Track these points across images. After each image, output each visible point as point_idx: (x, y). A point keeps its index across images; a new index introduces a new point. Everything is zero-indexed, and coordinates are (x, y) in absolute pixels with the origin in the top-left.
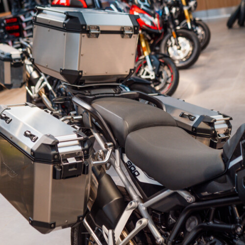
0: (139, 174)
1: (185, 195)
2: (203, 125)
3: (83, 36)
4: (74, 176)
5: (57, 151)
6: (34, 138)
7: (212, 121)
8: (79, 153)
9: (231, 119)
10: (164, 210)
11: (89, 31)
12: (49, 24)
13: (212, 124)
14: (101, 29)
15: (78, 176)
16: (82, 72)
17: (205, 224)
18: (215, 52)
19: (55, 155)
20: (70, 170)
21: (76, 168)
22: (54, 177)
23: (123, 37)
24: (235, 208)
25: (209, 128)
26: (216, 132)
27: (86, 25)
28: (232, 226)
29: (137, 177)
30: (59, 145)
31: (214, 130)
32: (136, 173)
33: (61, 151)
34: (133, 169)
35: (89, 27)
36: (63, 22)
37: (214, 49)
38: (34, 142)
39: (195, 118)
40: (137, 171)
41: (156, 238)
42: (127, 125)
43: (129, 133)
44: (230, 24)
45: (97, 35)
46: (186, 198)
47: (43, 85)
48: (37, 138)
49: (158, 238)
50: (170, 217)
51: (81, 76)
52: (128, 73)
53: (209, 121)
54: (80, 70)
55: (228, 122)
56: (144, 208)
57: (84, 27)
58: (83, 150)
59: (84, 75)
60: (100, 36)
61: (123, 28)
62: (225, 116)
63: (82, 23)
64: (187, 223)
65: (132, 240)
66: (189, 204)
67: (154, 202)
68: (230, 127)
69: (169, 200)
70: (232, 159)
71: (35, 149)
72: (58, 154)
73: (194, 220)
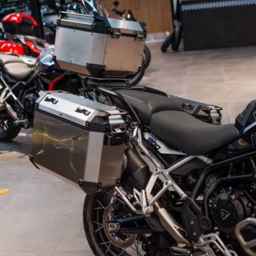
0: (160, 147)
1: (205, 159)
2: (201, 113)
3: (108, 37)
4: (118, 144)
5: (108, 122)
6: (87, 112)
7: (209, 109)
8: (123, 125)
9: (221, 109)
10: (184, 174)
11: (113, 32)
12: (75, 26)
13: (208, 112)
14: (122, 32)
15: (121, 144)
16: (105, 66)
17: (225, 178)
18: (155, 73)
19: (107, 125)
20: (117, 138)
21: (120, 136)
22: (105, 143)
23: (135, 40)
24: (252, 161)
25: (206, 115)
26: (211, 118)
27: (110, 27)
28: (250, 175)
29: (159, 150)
30: (110, 117)
31: (210, 116)
32: (158, 147)
33: (111, 122)
34: (154, 144)
35: (113, 29)
36: (91, 24)
37: (154, 71)
38: (88, 115)
39: (194, 107)
40: (158, 145)
41: (180, 195)
42: (151, 107)
43: (153, 114)
44: (164, 49)
45: (118, 36)
46: (205, 161)
47: (8, 95)
48: (90, 112)
49: (182, 195)
50: (191, 178)
51: (104, 70)
52: (137, 71)
53: (206, 109)
54: (104, 64)
55: (218, 112)
56: (168, 173)
57: (109, 29)
58: (126, 123)
59: (106, 69)
60: (121, 37)
61: (136, 32)
62: (216, 107)
63: (107, 25)
64: (207, 181)
65: (157, 201)
66: (208, 165)
67: (174, 168)
68: (220, 115)
69: (188, 165)
70: (246, 126)
71: (90, 121)
72: (109, 124)
73: (212, 177)
